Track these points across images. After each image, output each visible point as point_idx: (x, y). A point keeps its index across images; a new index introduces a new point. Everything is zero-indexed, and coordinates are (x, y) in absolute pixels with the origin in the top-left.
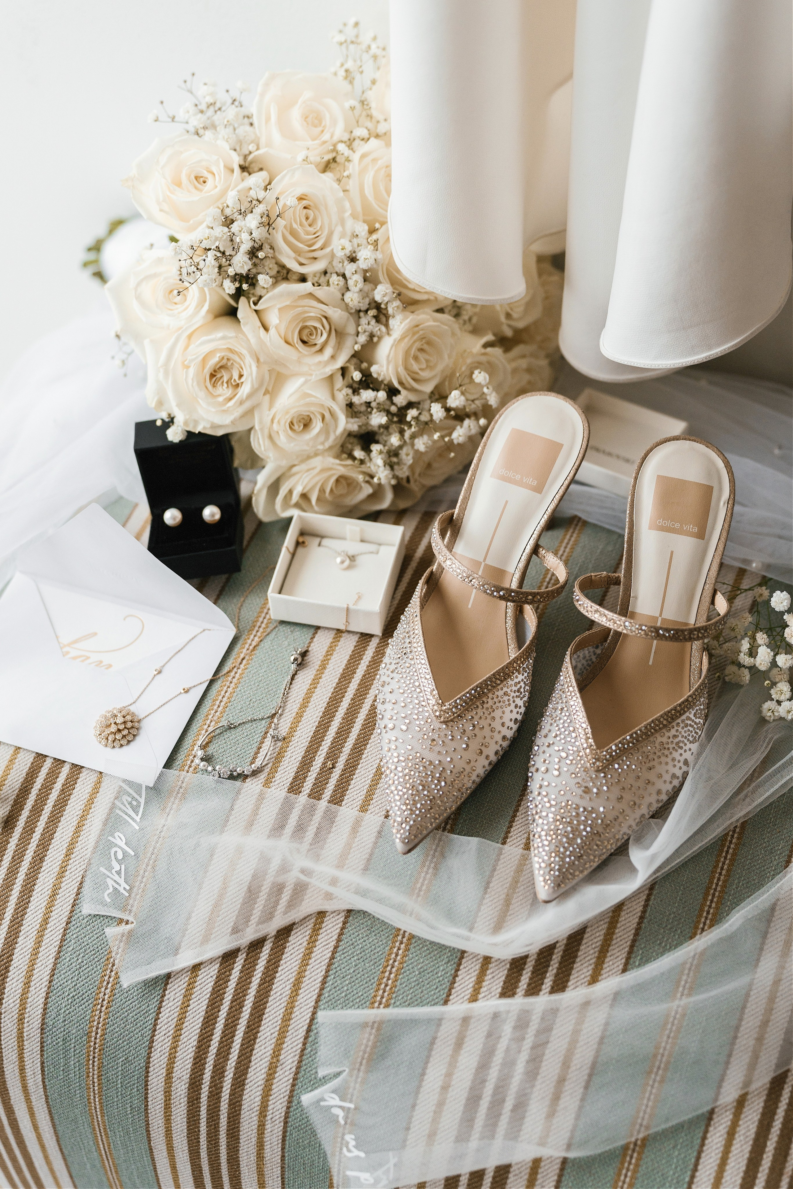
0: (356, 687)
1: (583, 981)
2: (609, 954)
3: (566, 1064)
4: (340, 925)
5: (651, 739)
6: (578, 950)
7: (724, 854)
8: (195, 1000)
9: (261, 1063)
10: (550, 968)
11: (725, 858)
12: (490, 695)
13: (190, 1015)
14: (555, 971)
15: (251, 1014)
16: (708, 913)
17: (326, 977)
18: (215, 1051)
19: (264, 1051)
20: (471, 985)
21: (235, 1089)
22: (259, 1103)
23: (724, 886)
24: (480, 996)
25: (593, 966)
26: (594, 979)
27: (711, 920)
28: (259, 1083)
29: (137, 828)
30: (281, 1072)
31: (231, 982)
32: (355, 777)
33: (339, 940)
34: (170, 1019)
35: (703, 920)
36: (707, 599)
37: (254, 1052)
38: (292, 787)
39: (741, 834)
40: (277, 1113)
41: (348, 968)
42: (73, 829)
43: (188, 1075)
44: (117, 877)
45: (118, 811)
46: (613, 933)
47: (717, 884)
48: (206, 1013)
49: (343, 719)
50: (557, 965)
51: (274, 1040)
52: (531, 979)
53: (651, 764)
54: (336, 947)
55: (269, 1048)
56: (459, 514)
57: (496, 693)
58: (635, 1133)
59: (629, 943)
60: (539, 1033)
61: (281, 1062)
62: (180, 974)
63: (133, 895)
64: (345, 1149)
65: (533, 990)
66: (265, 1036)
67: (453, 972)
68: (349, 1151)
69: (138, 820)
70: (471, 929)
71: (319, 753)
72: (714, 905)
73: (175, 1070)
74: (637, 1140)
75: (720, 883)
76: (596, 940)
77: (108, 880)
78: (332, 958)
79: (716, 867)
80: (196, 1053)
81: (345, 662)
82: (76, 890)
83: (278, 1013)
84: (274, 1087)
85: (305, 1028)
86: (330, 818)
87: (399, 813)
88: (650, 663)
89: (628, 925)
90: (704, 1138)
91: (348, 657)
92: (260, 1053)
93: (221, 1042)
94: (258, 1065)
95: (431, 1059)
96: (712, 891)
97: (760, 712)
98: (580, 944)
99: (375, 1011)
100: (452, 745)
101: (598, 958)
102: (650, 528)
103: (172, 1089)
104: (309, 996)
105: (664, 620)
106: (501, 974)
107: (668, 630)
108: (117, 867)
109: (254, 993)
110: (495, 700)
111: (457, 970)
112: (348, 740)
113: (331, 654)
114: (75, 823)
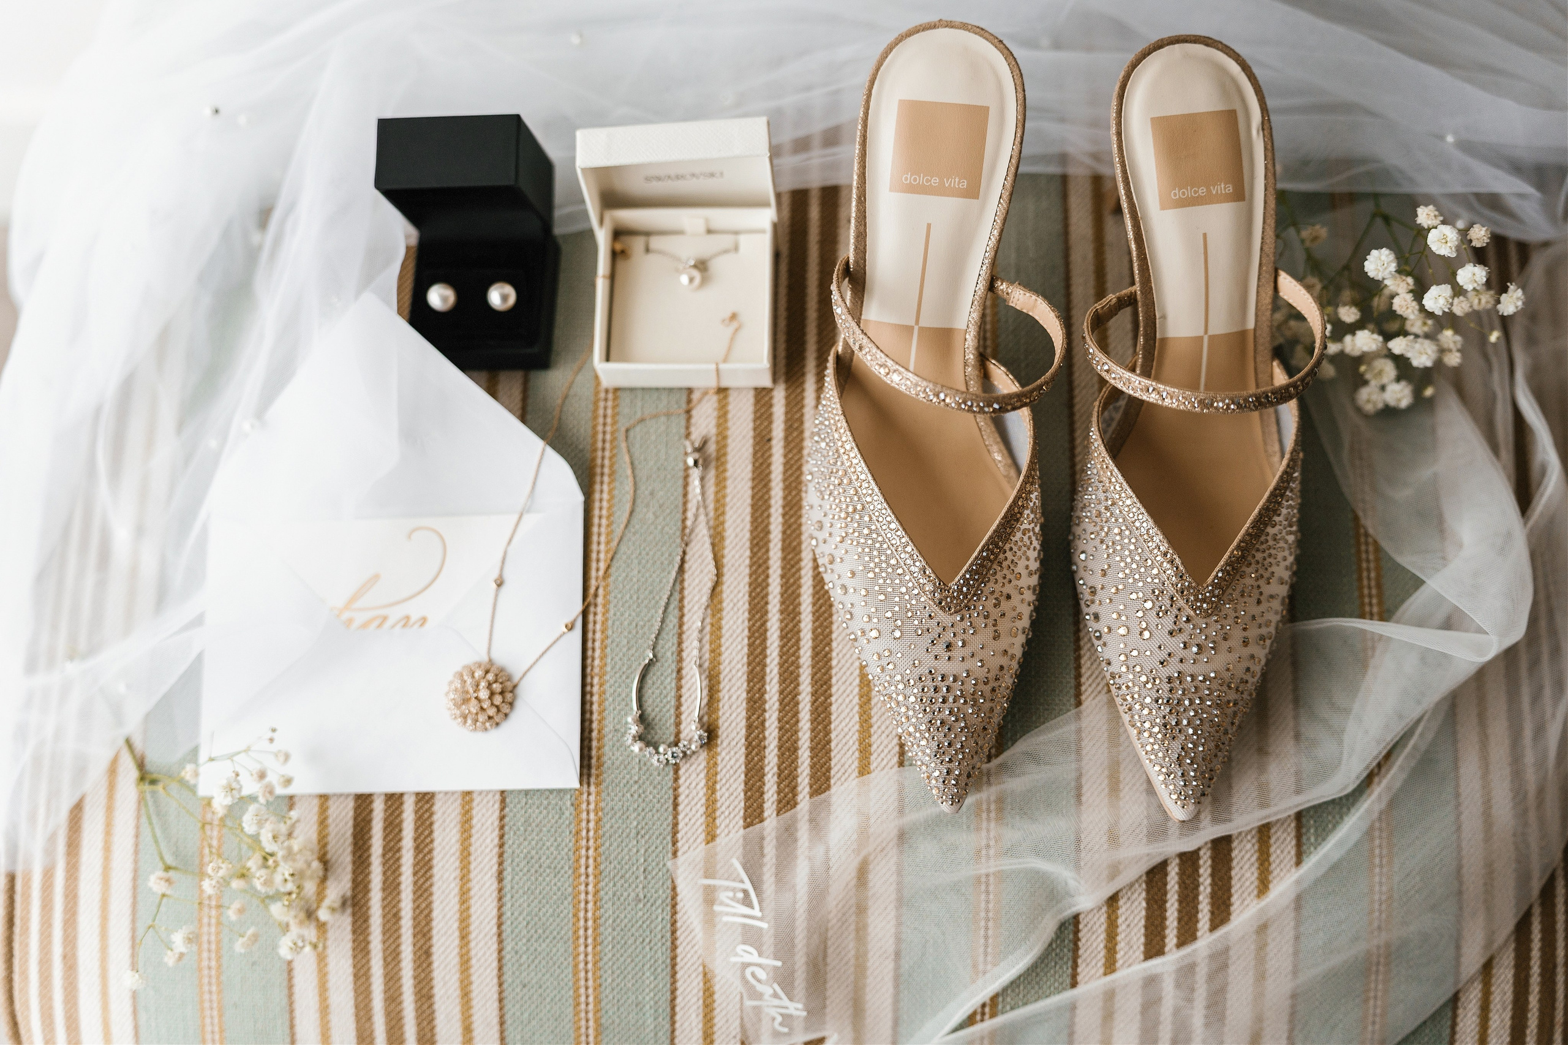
0: (779, 554)
1: (1250, 890)
2: (1272, 840)
6: (1230, 850)
10: (1201, 888)
12: (1007, 547)
20: (1102, 946)
25: (1256, 865)
26: (1264, 882)
32: (833, 699)
36: (1267, 288)
38: (750, 744)
52: (1180, 911)
53: (1268, 573)
56: (856, 262)
60: (1211, 978)
65: (1187, 934)
71: (768, 679)
81: (748, 518)
91: (749, 510)
101: (1260, 851)
102: (1163, 208)
106: (1138, 918)
112: (802, 643)
113: (723, 513)
114: (457, 890)
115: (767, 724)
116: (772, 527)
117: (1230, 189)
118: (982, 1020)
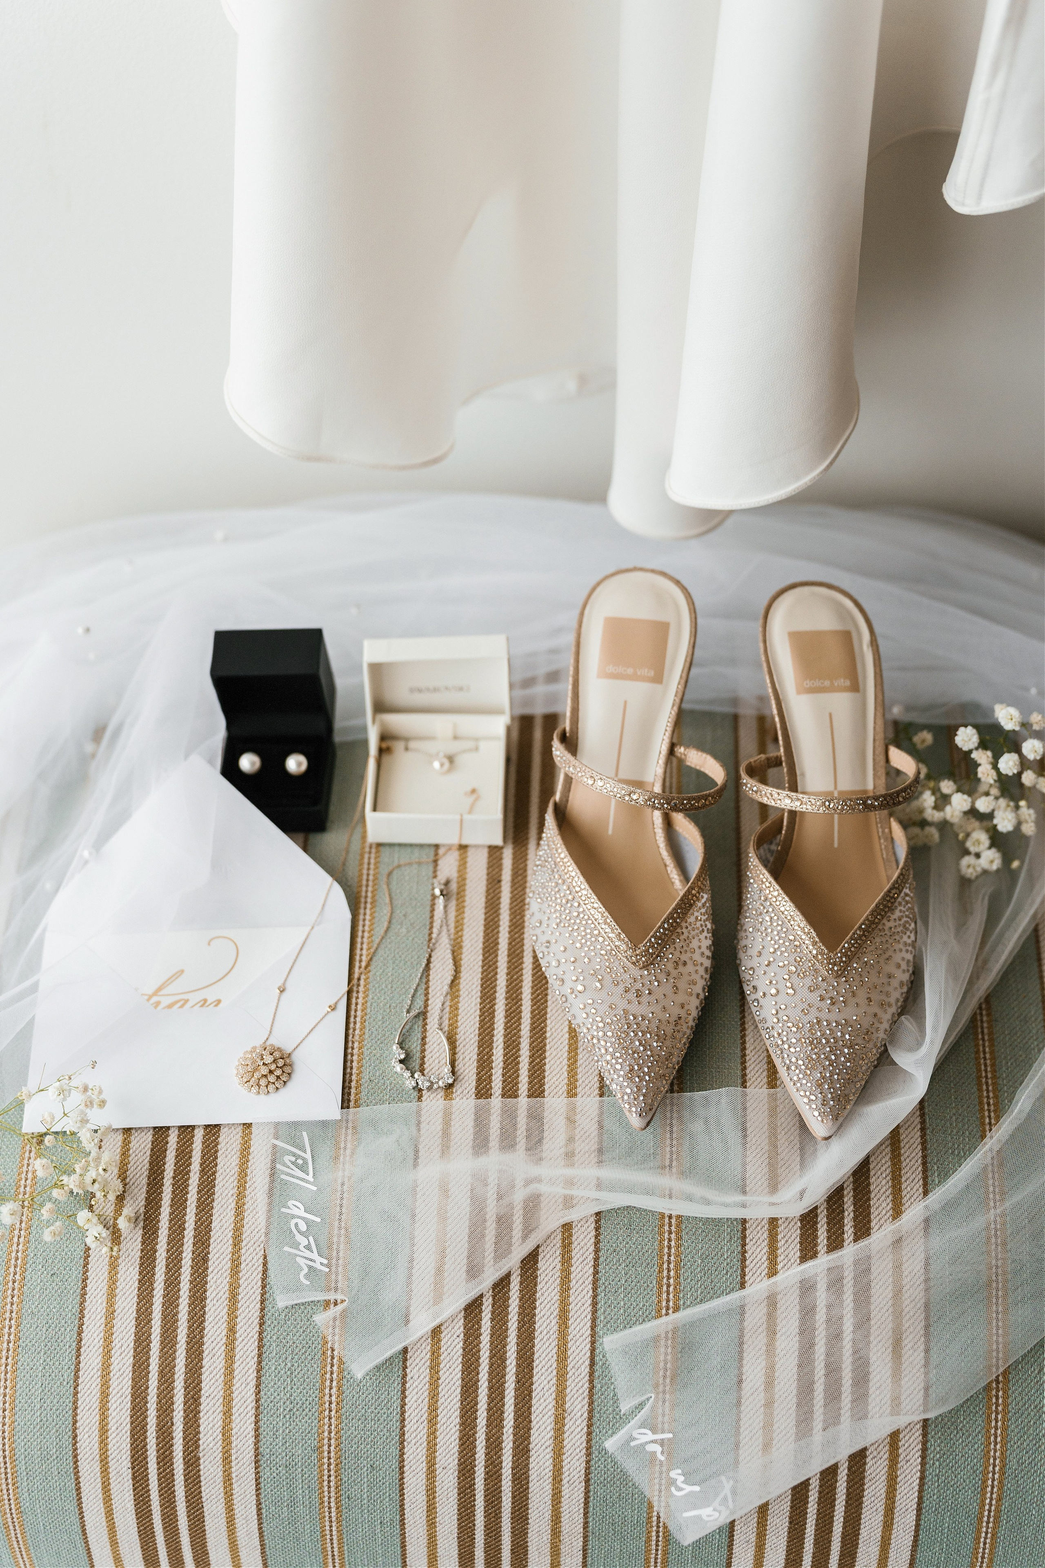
0: (506, 959)
1: (885, 1218)
2: (903, 1179)
3: (898, 1315)
4: (593, 1233)
5: (880, 927)
6: (869, 1184)
7: (980, 1036)
8: (445, 1369)
9: (544, 1419)
10: (846, 1213)
11: (983, 1039)
12: (684, 924)
13: (443, 1390)
14: (852, 1215)
15: (518, 1366)
16: (989, 1104)
17: (595, 1297)
18: (485, 1422)
19: (544, 1405)
20: (765, 1258)
21: (518, 1460)
22: (551, 1467)
23: (994, 1071)
24: (779, 1267)
25: (891, 1197)
26: (897, 1212)
27: (995, 1111)
28: (547, 1444)
29: (315, 1188)
30: (571, 1423)
31: (484, 1335)
33: (597, 1251)
34: (420, 1400)
35: (986, 1114)
36: (882, 758)
37: (533, 1410)
38: (479, 1092)
39: (989, 1008)
40: (575, 1472)
41: (617, 1279)
42: (233, 1212)
43: (456, 1461)
44: (307, 1254)
45: (283, 1177)
46: (899, 1155)
47: (986, 1071)
48: (463, 1380)
49: (507, 999)
50: (852, 1208)
51: (554, 1388)
52: (828, 1231)
53: (886, 956)
54: (596, 1259)
55: (550, 1399)
57: (689, 920)
58: (994, 1370)
59: (919, 1161)
61: (569, 1411)
62: (419, 1345)
63: (333, 1269)
64: (673, 1489)
65: (835, 1244)
66: (542, 1386)
67: (740, 1248)
68: (680, 1489)
69: (312, 1180)
70: (744, 1192)
71: (495, 1045)
72: (991, 1095)
73: (437, 1460)
74: (997, 1377)
75: (989, 1069)
76: (884, 1168)
77: (298, 1259)
78: (596, 1272)
79: (977, 1052)
80: (461, 1432)
81: (481, 934)
82: (260, 1283)
83: (550, 1355)
84: (565, 1443)
85: (588, 1362)
86: (536, 1117)
87: (626, 1084)
89: (912, 1141)
91: (482, 928)
92: (541, 1408)
93: (489, 1410)
94: (541, 1423)
95: (745, 1355)
96: (984, 1080)
97: (959, 870)
98: (868, 1178)
99: (664, 1319)
100: (659, 992)
101: (893, 1186)
103: (436, 1484)
104: (582, 1324)
105: (840, 793)
107: (876, 798)
108: (304, 1242)
109: (515, 1340)
110: (690, 928)
111: (744, 1245)
112: (522, 1021)
113: (462, 930)
114: (233, 1205)
115: (493, 1078)
116: (500, 940)
117: (848, 683)
118: (667, 1314)
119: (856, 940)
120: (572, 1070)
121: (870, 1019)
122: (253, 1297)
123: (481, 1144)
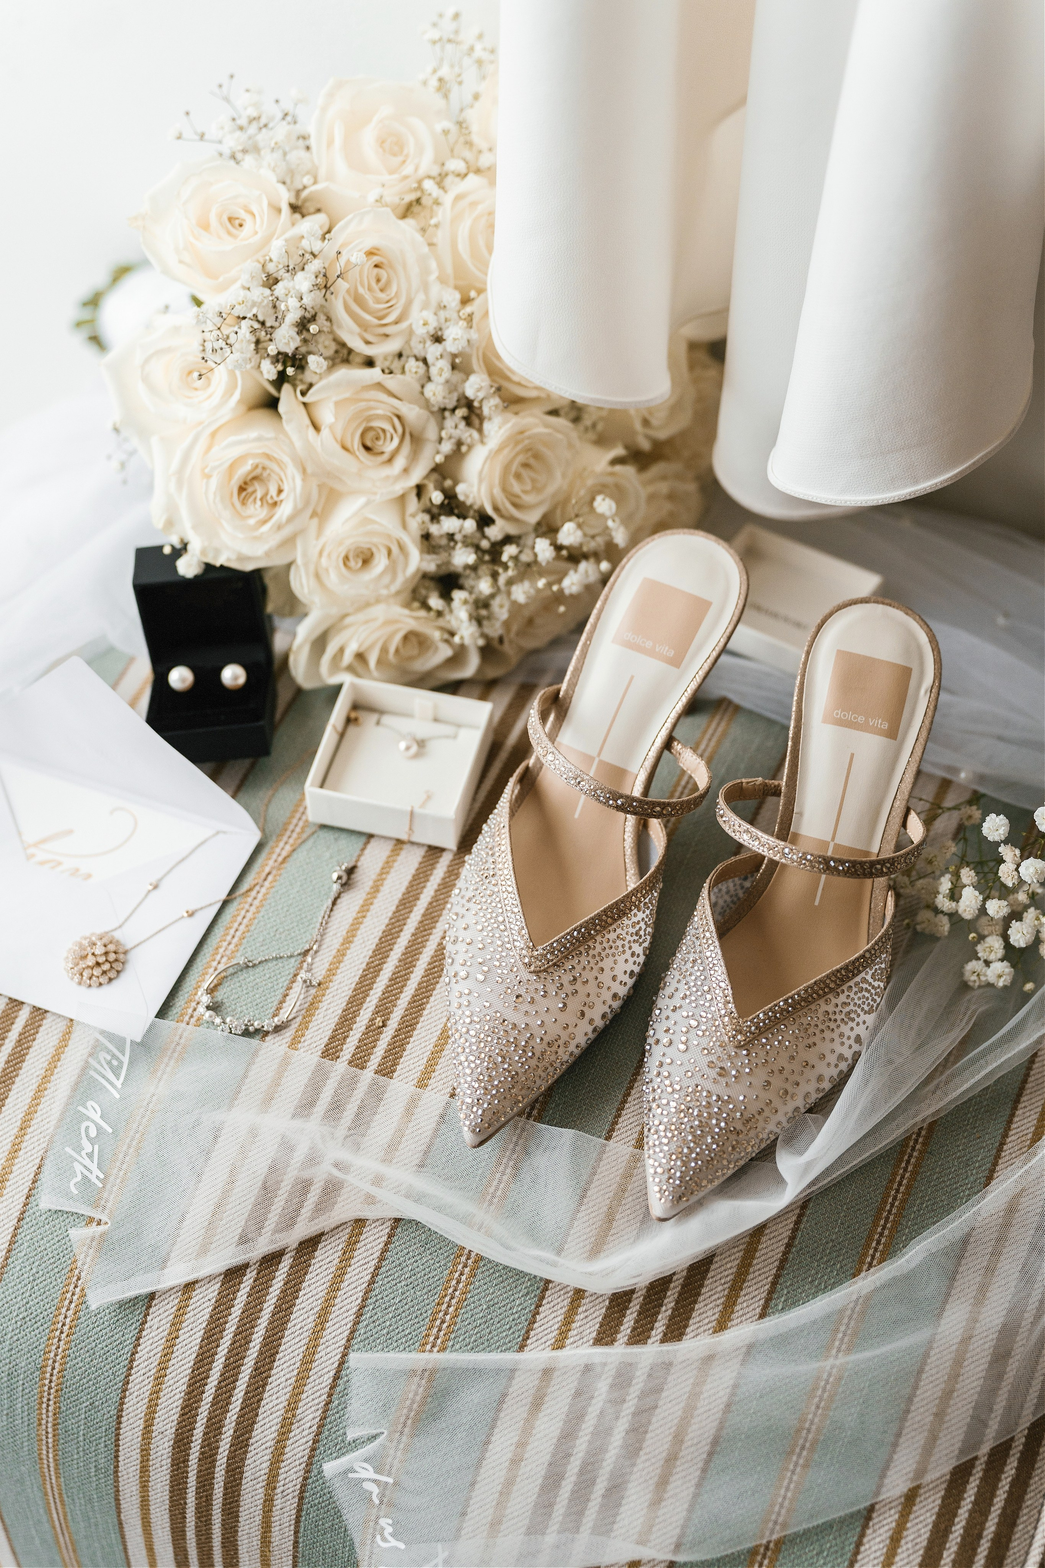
0: (419, 918)
1: (706, 1327)
2: (742, 1293)
3: (678, 1439)
4: (385, 1238)
5: (813, 1007)
6: (702, 1286)
7: (903, 1165)
8: (186, 1330)
9: (271, 1417)
10: (664, 1308)
11: (905, 1170)
12: (599, 938)
13: (178, 1351)
14: (669, 1312)
15: (261, 1353)
16: (878, 1243)
17: (362, 1307)
18: (210, 1399)
19: (276, 1402)
20: (556, 1326)
21: (235, 1451)
22: (267, 1471)
23: (901, 1208)
24: (568, 1342)
25: (720, 1308)
26: (722, 1325)
27: (882, 1253)
28: (268, 1444)
29: (118, 1096)
30: (297, 1431)
31: (236, 1308)
32: (412, 1040)
33: (382, 1259)
34: (152, 1353)
35: (871, 1252)
36: (897, 820)
37: (263, 1403)
38: (327, 1050)
39: (928, 1138)
40: (290, 1485)
41: (392, 1296)
42: (32, 1094)
43: (174, 1430)
44: (87, 1162)
45: (92, 1073)
46: (750, 1265)
47: (892, 1205)
48: (201, 1348)
49: (400, 961)
50: (672, 1304)
51: (290, 1388)
52: (636, 1321)
53: (810, 1041)
54: (378, 1268)
55: (283, 1399)
56: (567, 691)
57: (607, 936)
58: (767, 1533)
59: (770, 1279)
60: (643, 1395)
61: (298, 1418)
62: (167, 1295)
63: (108, 1186)
64: (378, 1537)
65: (639, 1336)
66: (278, 1382)
67: (533, 1307)
68: (384, 1540)
69: (119, 1086)
70: (559, 1252)
71: (365, 1006)
72: (886, 1232)
73: (156, 1421)
74: (769, 1542)
75: (897, 1203)
76: (726, 1273)
77: (76, 1164)
78: (372, 1282)
79: (892, 1181)
80: (185, 1401)
81: (406, 884)
82: (32, 1176)
83: (296, 1352)
84: (287, 1450)
85: (332, 1373)
86: (376, 1094)
87: (469, 1092)
88: (817, 903)
89: (771, 1254)
90: (859, 1544)
91: (409, 877)
92: (271, 1405)
93: (218, 1388)
94: (267, 1420)
95: (499, 1423)
96: (885, 1214)
97: (962, 974)
98: (704, 1278)
99: (426, 1355)
100: (543, 1004)
101: (729, 1297)
102: (824, 721)
103: (152, 1446)
104: (339, 1331)
105: (837, 847)
106: (597, 1313)
107: (842, 862)
108: (88, 1148)
109: (266, 1324)
110: (605, 945)
111: (539, 1306)
112: (405, 989)
113: (388, 873)
114: (35, 1086)
115: (348, 1040)
116: (422, 896)
117: (886, 726)
119: (775, 1013)
120: (433, 1059)
121: (760, 1105)
122: (21, 1188)
123: (306, 1106)
